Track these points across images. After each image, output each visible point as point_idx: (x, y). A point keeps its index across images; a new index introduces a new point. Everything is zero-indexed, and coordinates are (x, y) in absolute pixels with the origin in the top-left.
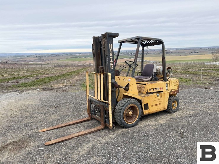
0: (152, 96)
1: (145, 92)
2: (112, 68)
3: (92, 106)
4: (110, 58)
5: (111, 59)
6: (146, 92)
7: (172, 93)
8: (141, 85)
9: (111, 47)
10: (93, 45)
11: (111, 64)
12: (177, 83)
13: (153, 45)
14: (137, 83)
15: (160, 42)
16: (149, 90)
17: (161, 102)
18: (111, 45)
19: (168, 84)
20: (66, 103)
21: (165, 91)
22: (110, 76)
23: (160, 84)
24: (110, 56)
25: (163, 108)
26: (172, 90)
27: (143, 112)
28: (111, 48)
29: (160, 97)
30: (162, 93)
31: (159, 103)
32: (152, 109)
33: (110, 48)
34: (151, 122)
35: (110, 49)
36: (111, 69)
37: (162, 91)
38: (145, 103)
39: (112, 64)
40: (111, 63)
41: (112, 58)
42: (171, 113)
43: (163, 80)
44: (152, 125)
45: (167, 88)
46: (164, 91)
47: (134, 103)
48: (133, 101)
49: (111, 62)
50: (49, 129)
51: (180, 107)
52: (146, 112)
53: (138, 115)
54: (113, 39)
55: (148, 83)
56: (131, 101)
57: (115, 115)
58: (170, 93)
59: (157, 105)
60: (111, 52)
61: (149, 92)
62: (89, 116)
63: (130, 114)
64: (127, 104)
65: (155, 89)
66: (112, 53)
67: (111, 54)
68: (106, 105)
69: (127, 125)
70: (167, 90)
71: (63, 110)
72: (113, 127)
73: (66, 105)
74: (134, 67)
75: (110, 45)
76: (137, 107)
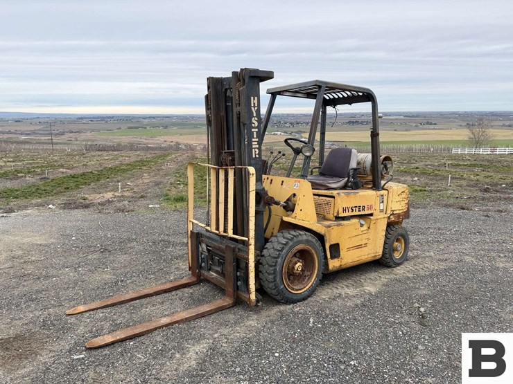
0: (348, 225)
1: (331, 217)
2: (257, 156)
3: (200, 249)
4: (253, 130)
5: (255, 133)
6: (335, 214)
7: (393, 219)
8: (321, 198)
9: (254, 104)
10: (207, 97)
11: (254, 146)
12: (404, 195)
13: (350, 104)
14: (314, 195)
15: (368, 97)
16: (341, 210)
17: (369, 239)
18: (254, 99)
19: (385, 198)
20: (130, 240)
21: (377, 215)
22: (253, 174)
23: (366, 197)
24: (253, 125)
25: (373, 255)
26: (395, 212)
27: (327, 265)
28: (254, 107)
29: (365, 228)
30: (371, 217)
31: (363, 242)
32: (348, 257)
33: (252, 105)
34: (345, 289)
36: (254, 156)
37: (371, 215)
38: (332, 243)
39: (257, 146)
40: (253, 143)
41: (257, 130)
42: (389, 267)
43: (371, 188)
44: (348, 297)
45: (382, 206)
46: (375, 213)
47: (307, 242)
48: (305, 236)
49: (253, 140)
50: (93, 306)
51: (410, 254)
52: (334, 264)
53: (316, 271)
54: (260, 83)
55: (338, 194)
56: (300, 238)
57: (261, 272)
58: (389, 218)
59: (359, 247)
60: (255, 115)
61: (341, 215)
62: (193, 274)
63: (297, 270)
64: (291, 243)
65: (354, 209)
66: (256, 119)
67: (254, 121)
68: (240, 246)
69: (290, 296)
70: (382, 211)
71: (123, 258)
72: (258, 301)
73: (129, 245)
74: (308, 154)
75: (252, 98)
76: (313, 251)
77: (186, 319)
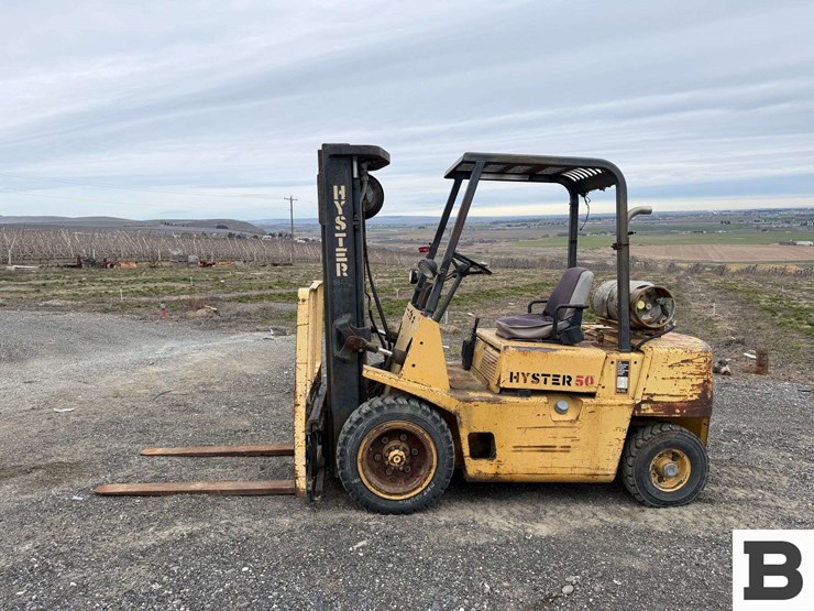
2: (345, 274)
4: (337, 235)
5: (341, 240)
6: (496, 382)
7: (648, 410)
9: (340, 196)
11: (338, 260)
12: (691, 368)
13: (602, 188)
16: (505, 377)
17: (574, 439)
18: (339, 189)
19: (634, 369)
21: (606, 396)
23: (583, 360)
24: (337, 228)
25: (588, 471)
26: (655, 399)
27: (461, 465)
28: (340, 200)
29: (570, 416)
30: (589, 400)
31: (560, 442)
32: (512, 462)
33: (336, 197)
35: (336, 203)
36: (339, 274)
37: (592, 395)
38: (476, 430)
39: (346, 260)
40: (337, 255)
41: (344, 235)
45: (623, 382)
46: (600, 391)
47: (412, 418)
48: (407, 408)
49: (337, 250)
52: (477, 468)
53: (433, 471)
55: (505, 347)
56: (397, 410)
58: (637, 407)
59: (544, 449)
60: (340, 212)
61: (508, 385)
63: (392, 460)
64: (376, 415)
65: (541, 378)
66: (343, 218)
67: (339, 222)
69: (372, 500)
70: (620, 391)
72: (312, 493)
75: (335, 187)
76: (427, 437)
77: (222, 491)
